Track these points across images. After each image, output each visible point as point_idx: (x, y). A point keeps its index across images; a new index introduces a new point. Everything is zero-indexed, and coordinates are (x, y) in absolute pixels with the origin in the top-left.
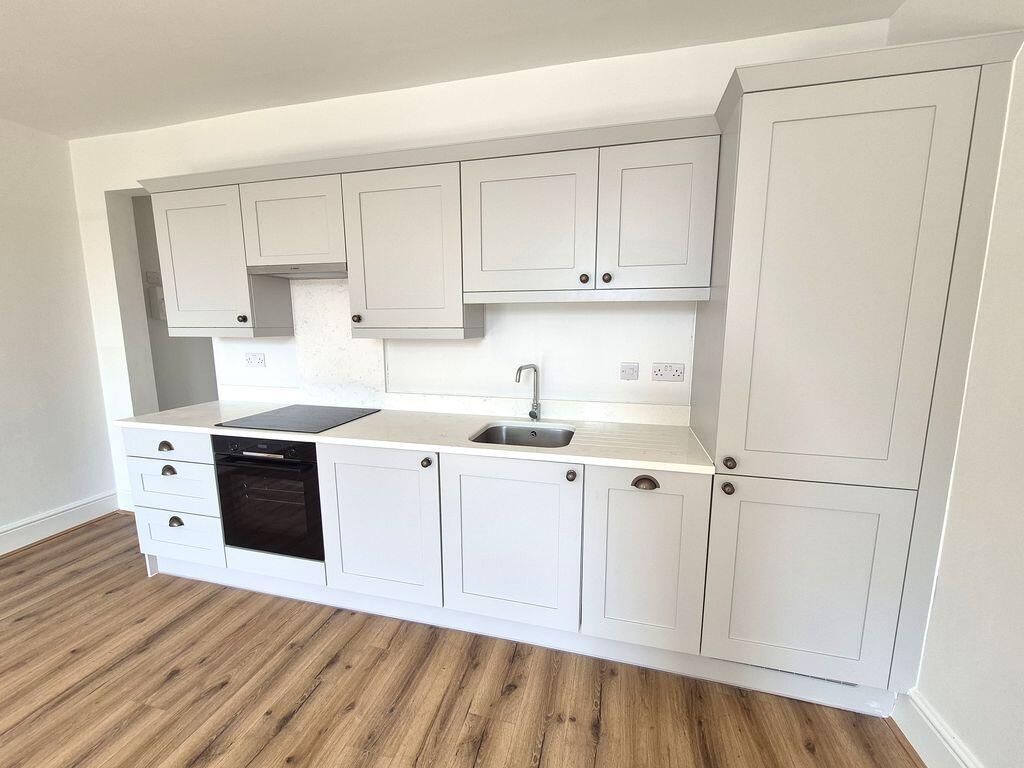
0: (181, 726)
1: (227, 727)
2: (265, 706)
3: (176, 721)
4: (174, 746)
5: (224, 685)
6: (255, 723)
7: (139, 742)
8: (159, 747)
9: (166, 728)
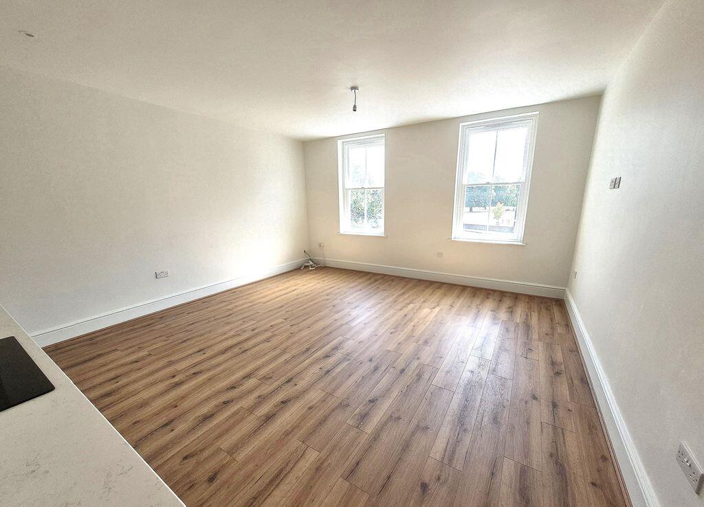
0: (213, 435)
1: (193, 429)
2: (172, 435)
3: (216, 439)
4: (218, 426)
5: (185, 458)
6: (181, 427)
7: (233, 432)
8: (225, 427)
9: (220, 436)
